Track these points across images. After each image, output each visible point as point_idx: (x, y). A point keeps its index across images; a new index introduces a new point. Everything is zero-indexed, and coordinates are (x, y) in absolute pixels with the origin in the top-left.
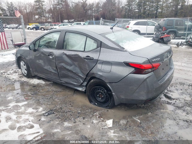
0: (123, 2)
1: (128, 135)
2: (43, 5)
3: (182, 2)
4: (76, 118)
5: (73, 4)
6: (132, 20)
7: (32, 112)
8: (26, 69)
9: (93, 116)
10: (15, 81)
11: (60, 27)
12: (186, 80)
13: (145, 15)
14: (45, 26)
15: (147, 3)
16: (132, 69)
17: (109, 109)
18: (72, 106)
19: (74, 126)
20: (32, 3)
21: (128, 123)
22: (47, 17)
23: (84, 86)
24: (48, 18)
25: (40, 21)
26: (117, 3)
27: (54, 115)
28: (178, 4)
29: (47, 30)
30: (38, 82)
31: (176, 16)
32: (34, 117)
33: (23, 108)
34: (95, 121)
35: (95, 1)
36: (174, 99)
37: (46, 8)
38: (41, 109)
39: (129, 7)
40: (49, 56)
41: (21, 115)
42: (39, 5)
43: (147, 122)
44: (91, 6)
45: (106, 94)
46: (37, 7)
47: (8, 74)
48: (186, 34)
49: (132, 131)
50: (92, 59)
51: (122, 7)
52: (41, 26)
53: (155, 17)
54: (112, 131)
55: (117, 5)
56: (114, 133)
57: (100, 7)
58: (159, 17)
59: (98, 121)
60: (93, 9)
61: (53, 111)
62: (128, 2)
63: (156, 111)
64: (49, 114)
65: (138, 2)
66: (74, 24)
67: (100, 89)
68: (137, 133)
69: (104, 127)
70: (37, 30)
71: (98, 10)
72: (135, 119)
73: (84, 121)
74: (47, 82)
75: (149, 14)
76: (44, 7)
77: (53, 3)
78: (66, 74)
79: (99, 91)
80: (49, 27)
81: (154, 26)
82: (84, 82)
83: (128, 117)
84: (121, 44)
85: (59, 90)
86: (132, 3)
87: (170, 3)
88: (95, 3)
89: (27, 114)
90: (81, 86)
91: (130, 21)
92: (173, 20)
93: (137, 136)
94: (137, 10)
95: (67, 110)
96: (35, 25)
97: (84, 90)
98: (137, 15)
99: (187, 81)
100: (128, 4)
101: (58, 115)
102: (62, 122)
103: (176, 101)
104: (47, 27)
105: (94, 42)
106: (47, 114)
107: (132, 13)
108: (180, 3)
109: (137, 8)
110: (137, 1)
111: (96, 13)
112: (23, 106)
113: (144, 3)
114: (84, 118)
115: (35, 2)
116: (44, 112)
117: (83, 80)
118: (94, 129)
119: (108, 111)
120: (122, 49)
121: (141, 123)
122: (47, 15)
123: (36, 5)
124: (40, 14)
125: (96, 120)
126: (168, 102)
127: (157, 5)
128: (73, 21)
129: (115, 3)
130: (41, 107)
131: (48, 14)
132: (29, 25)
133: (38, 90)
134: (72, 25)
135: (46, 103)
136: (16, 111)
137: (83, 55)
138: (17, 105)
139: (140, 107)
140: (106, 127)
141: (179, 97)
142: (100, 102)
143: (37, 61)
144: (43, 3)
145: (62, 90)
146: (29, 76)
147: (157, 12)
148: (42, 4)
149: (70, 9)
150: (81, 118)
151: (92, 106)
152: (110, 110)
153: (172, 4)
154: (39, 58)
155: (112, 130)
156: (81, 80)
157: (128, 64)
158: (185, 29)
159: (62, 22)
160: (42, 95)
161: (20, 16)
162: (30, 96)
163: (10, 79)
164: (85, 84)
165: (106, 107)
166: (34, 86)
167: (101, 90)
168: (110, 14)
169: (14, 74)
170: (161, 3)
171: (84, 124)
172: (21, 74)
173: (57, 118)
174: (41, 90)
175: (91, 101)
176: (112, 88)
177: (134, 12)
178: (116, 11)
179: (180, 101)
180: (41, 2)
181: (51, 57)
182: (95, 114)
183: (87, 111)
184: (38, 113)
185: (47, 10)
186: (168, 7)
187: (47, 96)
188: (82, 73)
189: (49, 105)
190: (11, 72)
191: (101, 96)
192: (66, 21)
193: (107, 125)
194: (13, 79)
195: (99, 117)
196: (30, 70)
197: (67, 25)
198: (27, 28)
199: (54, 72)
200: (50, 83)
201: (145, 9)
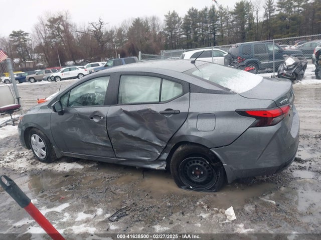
0: (161, 25)
1: (269, 227)
2: (26, 41)
3: (249, 19)
4: (170, 215)
5: (79, 34)
6: (186, 51)
7: (86, 218)
8: (44, 149)
9: (196, 207)
10: (26, 171)
11: (63, 73)
12: (308, 131)
13: (197, 42)
14: (37, 74)
15: (198, 24)
16: (252, 121)
17: (216, 191)
18: (151, 198)
19: (173, 228)
20: (5, 38)
21: (257, 208)
22: (34, 59)
23: (163, 160)
24: (37, 61)
25: (24, 66)
26: (151, 28)
27: (127, 217)
28: (243, 23)
29: (41, 81)
30: (71, 168)
31: (243, 39)
32: (94, 226)
33: (66, 214)
34: (204, 216)
35: (115, 27)
36: (306, 161)
37: (32, 45)
38: (100, 211)
39: (171, 32)
40: (92, 118)
41: (70, 228)
42: (19, 40)
43: (286, 202)
44: (110, 35)
45: (207, 168)
46: (16, 43)
47: (8, 162)
48: (274, 65)
49: (271, 221)
50: (176, 113)
51: (160, 32)
52: (28, 75)
53: (212, 44)
54: (241, 226)
55: (151, 30)
56: (245, 228)
57: (124, 36)
58: (219, 43)
59: (210, 214)
60: (114, 40)
61: (124, 211)
62: (167, 24)
63: (290, 183)
64: (119, 218)
65: (184, 24)
66: (88, 67)
67: (196, 161)
68: (281, 221)
69: (225, 222)
70: (22, 83)
71: (121, 40)
72: (266, 200)
73: (185, 218)
74: (86, 166)
75: (203, 40)
76: (28, 43)
77: (44, 35)
78: (127, 145)
79: (196, 164)
80: (44, 75)
81: (223, 56)
82: (162, 153)
83: (251, 199)
84: (221, 84)
85: (114, 174)
86: (175, 25)
87: (232, 22)
88: (115, 30)
89: (81, 224)
90: (158, 160)
91: (183, 53)
92: (249, 45)
93: (283, 226)
94: (184, 36)
95: (146, 206)
96: (17, 75)
97: (164, 168)
98: (185, 43)
99: (310, 132)
100: (170, 27)
101: (136, 216)
102: (149, 226)
103: (310, 164)
104: (40, 76)
105: (175, 86)
106: (115, 218)
107: (178, 41)
108: (246, 21)
109: (183, 33)
110: (181, 22)
111: (119, 46)
112: (64, 211)
113: (193, 24)
114: (183, 213)
115: (11, 36)
116: (108, 215)
117: (161, 151)
118: (209, 228)
119: (215, 195)
120: (227, 92)
121: (278, 205)
122: (35, 56)
123: (14, 41)
124: (23, 56)
125: (205, 212)
126: (299, 166)
127: (213, 26)
128: (82, 62)
129: (148, 28)
130: (99, 208)
131: (36, 54)
132: (4, 75)
133: (77, 180)
134: (84, 68)
135: (103, 199)
136: (57, 222)
137: (159, 109)
138: (52, 212)
139: (262, 181)
140: (227, 221)
141: (312, 157)
142: (197, 183)
143: (69, 130)
144: (26, 37)
145: (121, 175)
146: (51, 158)
147: (215, 36)
148: (24, 38)
149: (75, 43)
150: (178, 213)
151: (184, 192)
152: (218, 194)
153: (235, 23)
154: (71, 124)
155: (239, 223)
156: (157, 152)
157: (243, 113)
158: (270, 58)
159: (64, 66)
160: (89, 188)
161: (5, 60)
162: (67, 193)
163: (14, 170)
164: (165, 156)
165: (211, 190)
166: (67, 175)
167: (198, 162)
168: (142, 45)
169: (19, 160)
170: (219, 22)
171: (188, 222)
172: (31, 159)
173: (137, 221)
174: (83, 180)
175: (180, 185)
176: (220, 155)
177: (179, 39)
178: (152, 41)
179: (317, 163)
180: (22, 35)
181: (96, 120)
182: (198, 203)
183: (182, 201)
184: (98, 218)
185: (33, 48)
186: (230, 28)
187: (98, 187)
188: (159, 139)
189: (110, 202)
190: (12, 157)
191: (198, 173)
192: (71, 63)
193: (227, 217)
194: (20, 168)
195: (208, 207)
196: (52, 148)
197: (76, 69)
198: (3, 80)
199: (104, 145)
200: (93, 165)
201: (196, 33)
